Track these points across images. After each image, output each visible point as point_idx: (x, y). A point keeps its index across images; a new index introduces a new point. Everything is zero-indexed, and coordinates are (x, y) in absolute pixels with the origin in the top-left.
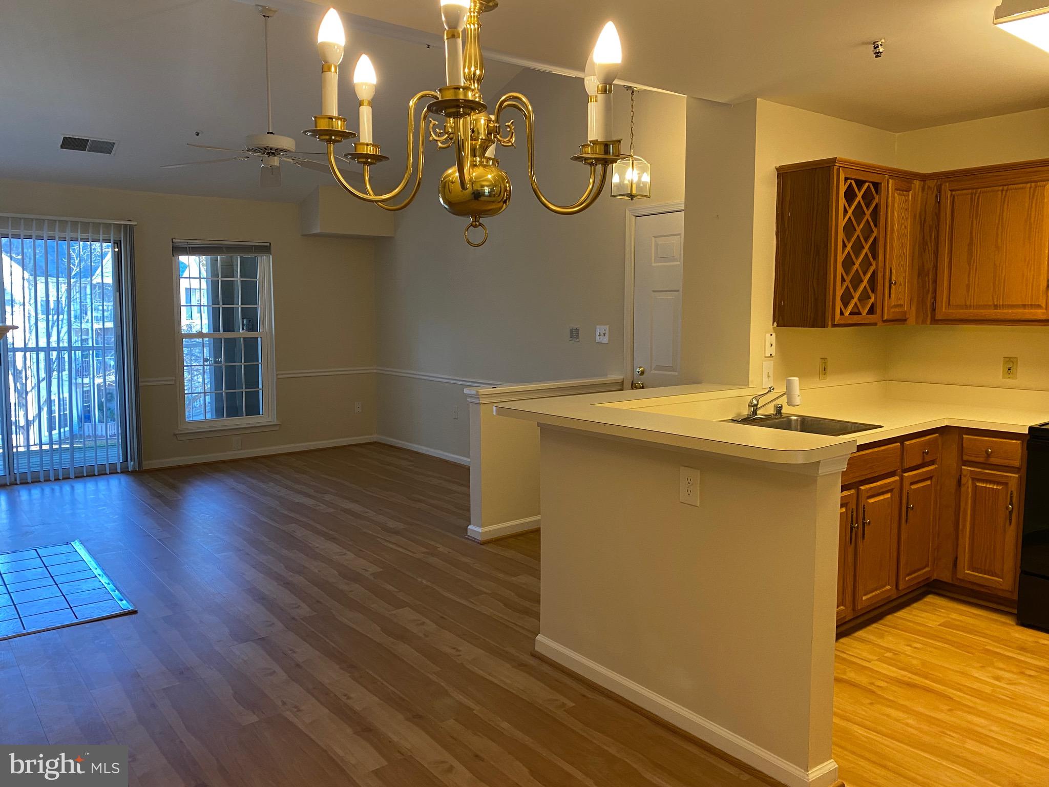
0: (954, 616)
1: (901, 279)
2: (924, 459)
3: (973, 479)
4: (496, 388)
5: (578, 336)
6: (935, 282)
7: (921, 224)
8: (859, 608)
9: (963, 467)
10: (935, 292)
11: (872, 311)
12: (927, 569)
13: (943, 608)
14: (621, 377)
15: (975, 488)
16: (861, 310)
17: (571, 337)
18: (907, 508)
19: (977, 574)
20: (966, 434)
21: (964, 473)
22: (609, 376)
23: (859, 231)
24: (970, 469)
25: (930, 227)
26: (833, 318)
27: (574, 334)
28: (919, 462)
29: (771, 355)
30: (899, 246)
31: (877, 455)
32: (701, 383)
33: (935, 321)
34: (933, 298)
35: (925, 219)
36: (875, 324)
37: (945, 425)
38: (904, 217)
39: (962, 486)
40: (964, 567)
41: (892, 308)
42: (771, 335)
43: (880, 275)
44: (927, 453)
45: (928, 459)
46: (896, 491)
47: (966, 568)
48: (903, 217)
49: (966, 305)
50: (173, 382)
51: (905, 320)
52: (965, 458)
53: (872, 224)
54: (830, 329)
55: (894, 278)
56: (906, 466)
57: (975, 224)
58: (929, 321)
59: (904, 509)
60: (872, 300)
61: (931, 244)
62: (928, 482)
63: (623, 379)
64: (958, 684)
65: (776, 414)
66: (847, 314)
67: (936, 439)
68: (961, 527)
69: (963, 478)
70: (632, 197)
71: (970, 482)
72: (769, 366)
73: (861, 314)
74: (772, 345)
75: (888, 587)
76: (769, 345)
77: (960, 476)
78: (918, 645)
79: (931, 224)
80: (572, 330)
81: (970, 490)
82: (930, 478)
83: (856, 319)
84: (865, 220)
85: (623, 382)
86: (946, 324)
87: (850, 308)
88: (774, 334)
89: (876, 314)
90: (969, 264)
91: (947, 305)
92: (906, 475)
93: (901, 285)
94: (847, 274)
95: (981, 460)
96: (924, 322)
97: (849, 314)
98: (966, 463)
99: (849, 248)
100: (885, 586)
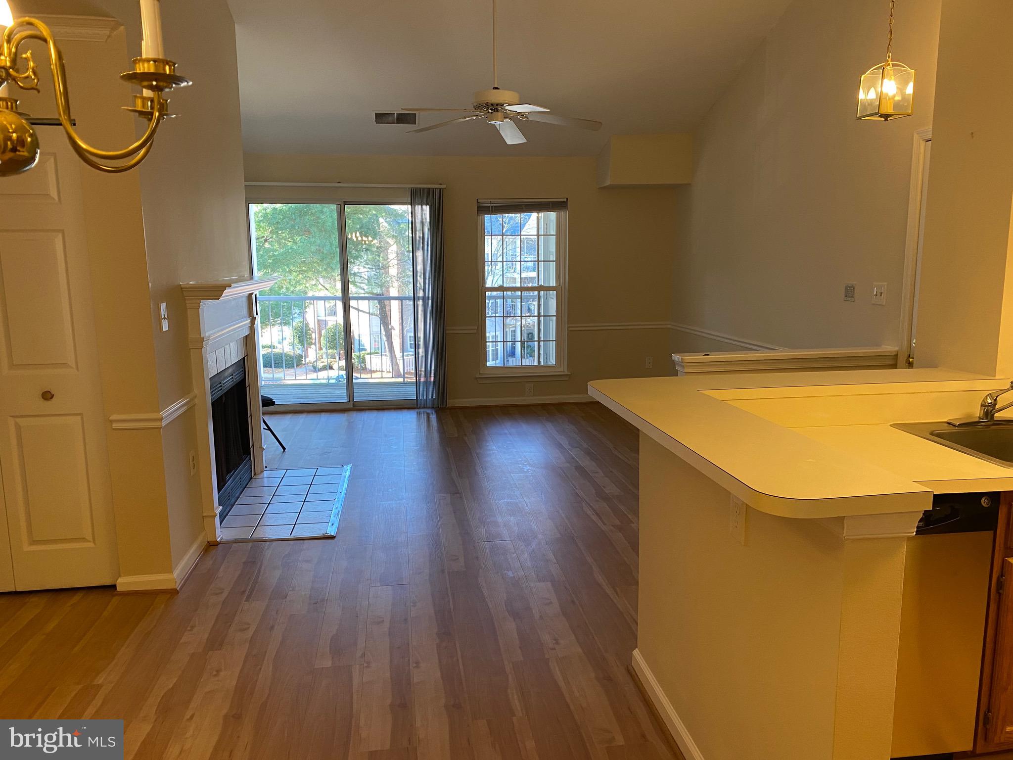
4: (708, 355)
5: (853, 294)
14: (896, 349)
17: (846, 296)
22: (883, 346)
27: (850, 292)
32: (936, 367)
50: (475, 331)
63: (898, 352)
70: (886, 117)
80: (847, 288)
85: (897, 355)
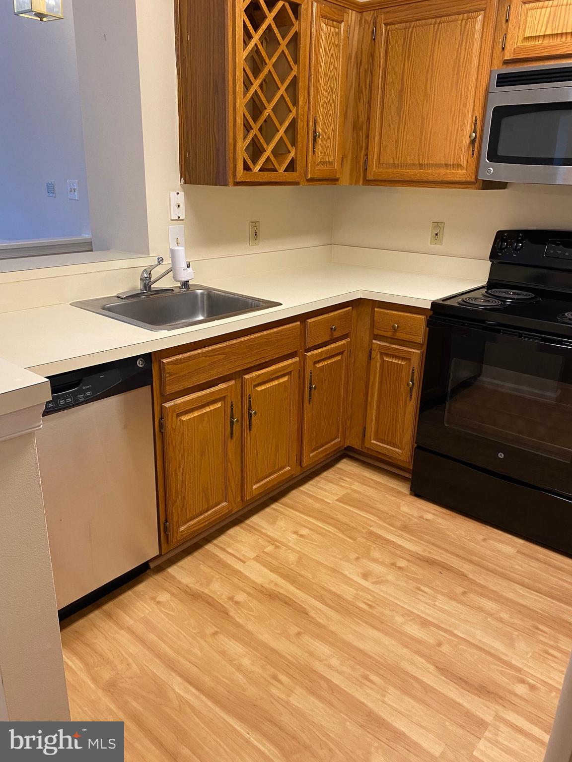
0: (357, 486)
1: (330, 132)
2: (332, 335)
3: (382, 354)
5: (54, 191)
6: (368, 137)
7: (357, 67)
8: (248, 498)
9: (374, 341)
10: (367, 148)
11: (291, 167)
12: (338, 440)
13: (349, 475)
15: (383, 361)
16: (277, 166)
17: (49, 193)
18: (311, 388)
19: (381, 445)
20: (378, 307)
21: (374, 347)
22: (83, 235)
23: (271, 66)
24: (379, 343)
25: (366, 71)
26: (235, 175)
27: (51, 189)
28: (327, 338)
29: (179, 217)
30: (327, 91)
31: (267, 339)
33: (367, 182)
34: (366, 156)
35: (361, 61)
36: (297, 183)
37: (359, 297)
38: (334, 54)
39: (372, 360)
40: (370, 437)
41: (317, 165)
42: (178, 193)
43: (300, 124)
44: (335, 329)
45: (337, 334)
46: (295, 374)
47: (372, 438)
48: (332, 54)
49: (394, 164)
51: (337, 180)
52: (376, 332)
53: (290, 59)
54: (231, 188)
55: (320, 130)
56: (309, 344)
57: (406, 66)
58: (361, 181)
59: (307, 389)
60: (292, 154)
61: (366, 91)
62: (339, 358)
64: (323, 588)
65: (182, 286)
66: (256, 169)
67: (348, 313)
68: (369, 399)
69: (373, 352)
70: (41, 17)
71: (379, 356)
72: (177, 231)
73: (276, 171)
74: (179, 206)
75: (288, 468)
76: (176, 206)
77: (371, 349)
78: (305, 532)
79: (366, 67)
80: (48, 185)
81: (378, 364)
82: (341, 353)
83: (267, 176)
84: (279, 52)
86: (377, 185)
87: (261, 162)
88: (182, 194)
89: (296, 172)
90: (399, 115)
91: (378, 164)
92: (309, 354)
93: (329, 138)
94: (255, 120)
95: (389, 334)
96: (357, 182)
97: (259, 171)
98: (377, 337)
99: (255, 86)
100: (284, 468)
